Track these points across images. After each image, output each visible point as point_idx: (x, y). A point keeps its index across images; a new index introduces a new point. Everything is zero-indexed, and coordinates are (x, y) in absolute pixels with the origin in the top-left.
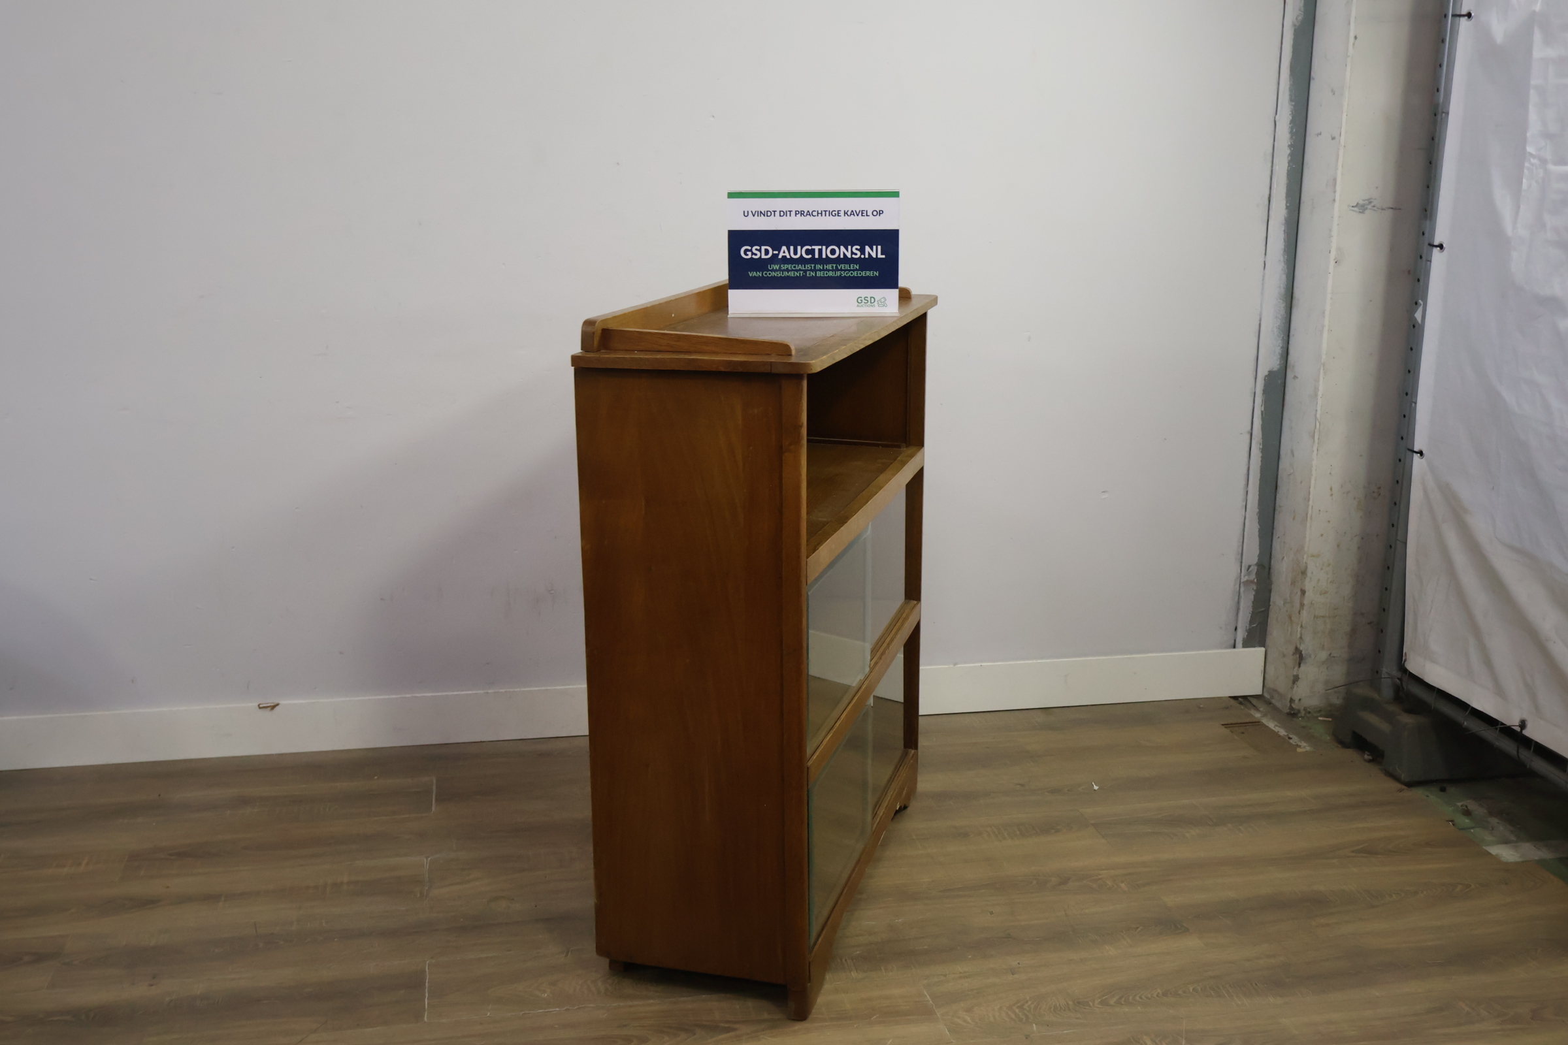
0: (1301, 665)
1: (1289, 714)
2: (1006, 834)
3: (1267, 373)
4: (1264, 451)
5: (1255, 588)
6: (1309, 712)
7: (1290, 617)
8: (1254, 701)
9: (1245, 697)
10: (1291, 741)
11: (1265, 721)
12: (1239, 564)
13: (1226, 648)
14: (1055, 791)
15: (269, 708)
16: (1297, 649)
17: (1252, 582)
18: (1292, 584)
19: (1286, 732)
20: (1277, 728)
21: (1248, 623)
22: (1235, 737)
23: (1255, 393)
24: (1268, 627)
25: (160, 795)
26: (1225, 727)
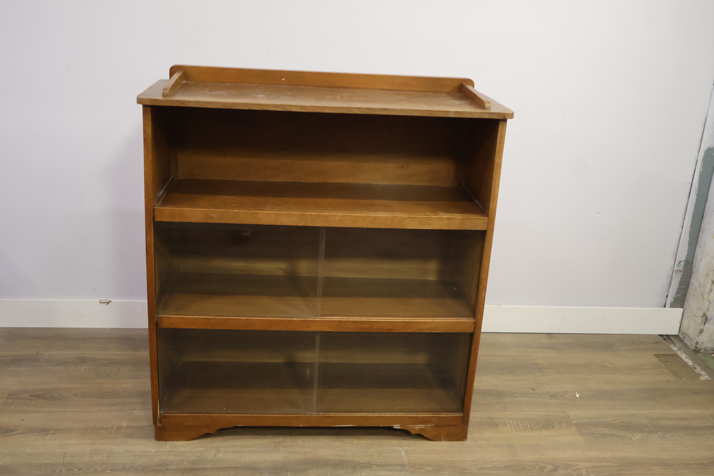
0: (706, 324)
1: (694, 351)
2: (521, 427)
3: (706, 149)
4: (698, 195)
5: (682, 274)
6: (707, 351)
7: (702, 295)
8: (673, 338)
9: (667, 336)
10: (696, 370)
11: (679, 353)
12: (674, 260)
13: (660, 307)
14: (553, 396)
15: (106, 303)
16: (704, 314)
17: (681, 271)
18: (706, 276)
19: (693, 363)
20: (687, 359)
21: (675, 294)
22: (662, 365)
23: (697, 160)
24: (687, 297)
25: (38, 352)
26: (656, 357)
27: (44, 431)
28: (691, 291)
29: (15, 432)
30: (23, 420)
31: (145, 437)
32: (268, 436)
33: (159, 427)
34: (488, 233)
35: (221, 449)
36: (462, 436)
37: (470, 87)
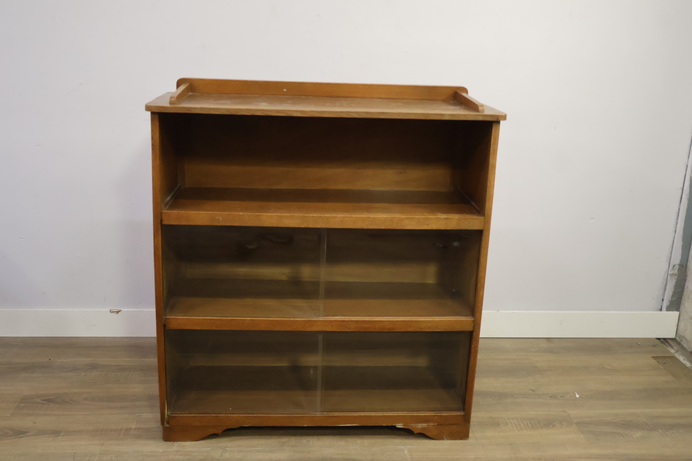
2: (522, 426)
4: (689, 200)
5: (676, 277)
8: (670, 341)
9: (665, 339)
11: (677, 355)
12: (668, 264)
13: (656, 310)
14: (553, 397)
15: (116, 313)
17: (675, 275)
19: (691, 364)
20: (685, 361)
21: (671, 297)
22: (660, 366)
23: (687, 166)
24: (682, 300)
25: (50, 359)
26: (654, 359)
27: (55, 433)
28: (686, 294)
29: (28, 434)
30: (35, 423)
31: (154, 438)
32: (273, 437)
33: (167, 427)
34: (485, 233)
35: (227, 449)
36: (464, 435)
37: (464, 95)
